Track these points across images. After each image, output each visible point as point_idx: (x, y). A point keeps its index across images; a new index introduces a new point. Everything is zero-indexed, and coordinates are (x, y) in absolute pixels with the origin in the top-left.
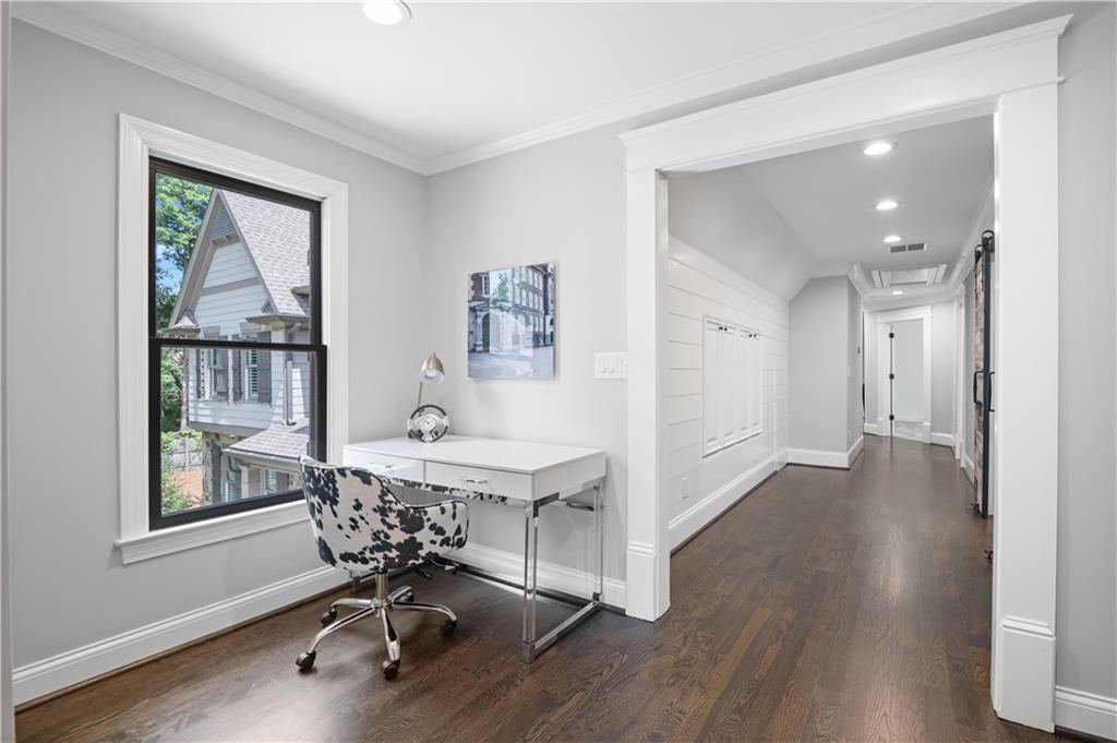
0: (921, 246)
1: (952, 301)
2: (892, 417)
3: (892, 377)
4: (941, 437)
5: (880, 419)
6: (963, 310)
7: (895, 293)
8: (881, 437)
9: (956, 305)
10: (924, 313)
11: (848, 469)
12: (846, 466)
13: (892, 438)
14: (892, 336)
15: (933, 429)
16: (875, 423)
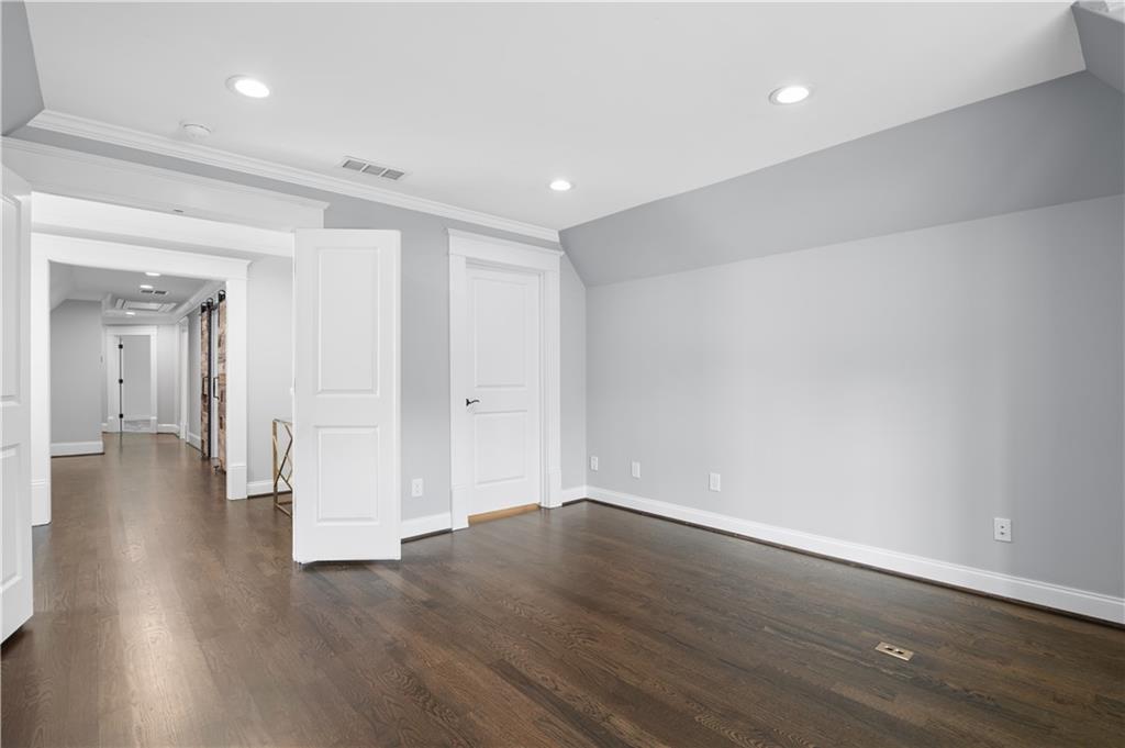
0: (164, 293)
1: (173, 325)
2: (121, 416)
3: (121, 381)
4: (165, 427)
5: (110, 418)
6: (186, 334)
7: (129, 313)
8: (111, 433)
9: (177, 329)
10: (151, 331)
11: (103, 454)
12: (101, 451)
13: (121, 433)
14: (121, 347)
15: (159, 421)
16: (106, 422)
